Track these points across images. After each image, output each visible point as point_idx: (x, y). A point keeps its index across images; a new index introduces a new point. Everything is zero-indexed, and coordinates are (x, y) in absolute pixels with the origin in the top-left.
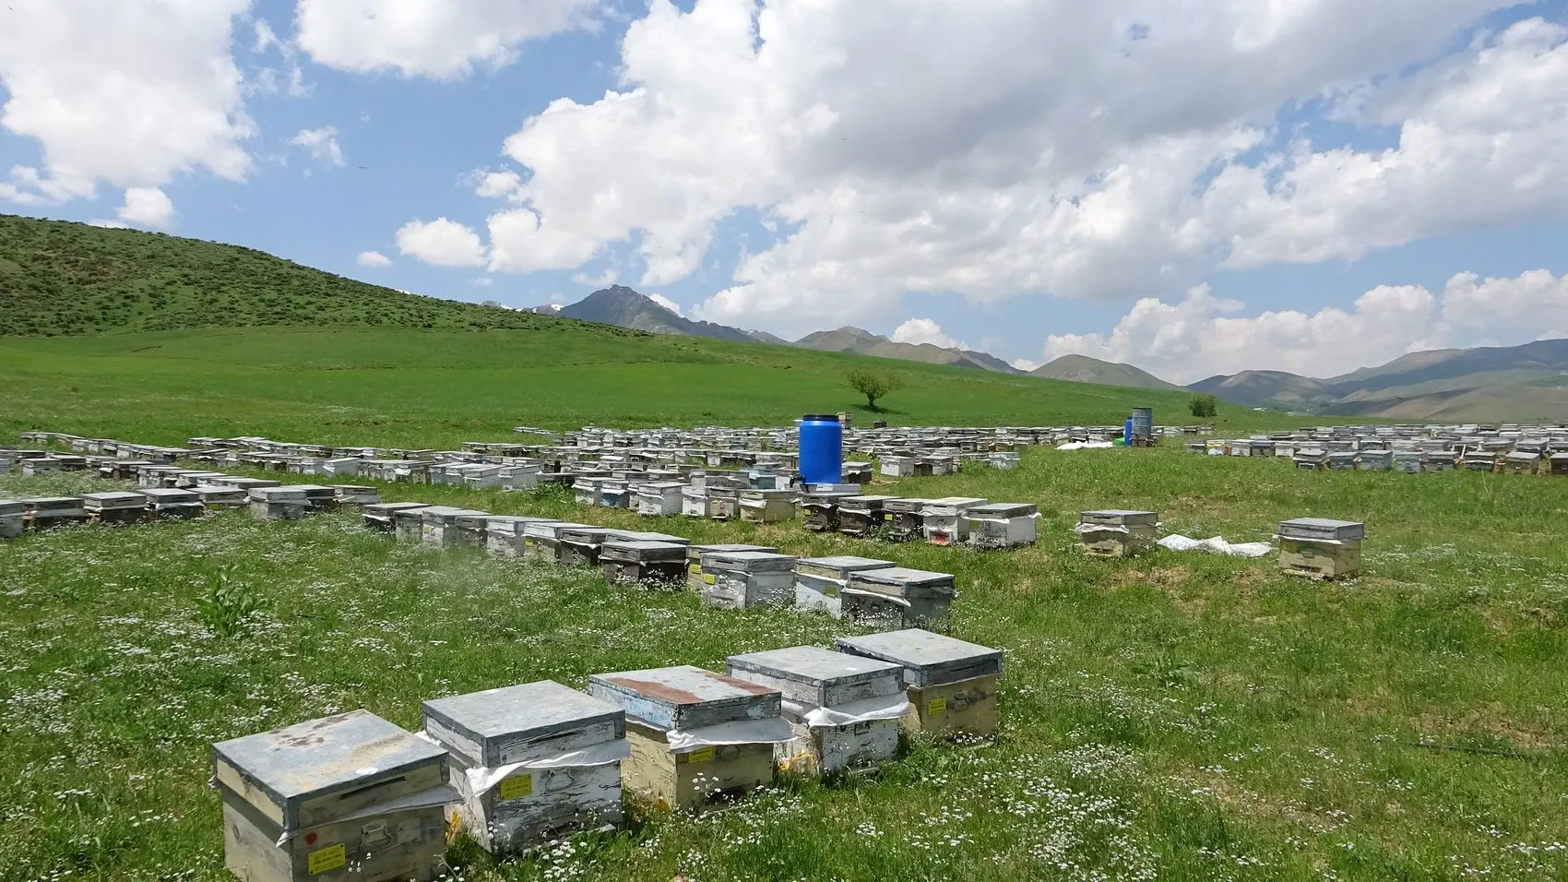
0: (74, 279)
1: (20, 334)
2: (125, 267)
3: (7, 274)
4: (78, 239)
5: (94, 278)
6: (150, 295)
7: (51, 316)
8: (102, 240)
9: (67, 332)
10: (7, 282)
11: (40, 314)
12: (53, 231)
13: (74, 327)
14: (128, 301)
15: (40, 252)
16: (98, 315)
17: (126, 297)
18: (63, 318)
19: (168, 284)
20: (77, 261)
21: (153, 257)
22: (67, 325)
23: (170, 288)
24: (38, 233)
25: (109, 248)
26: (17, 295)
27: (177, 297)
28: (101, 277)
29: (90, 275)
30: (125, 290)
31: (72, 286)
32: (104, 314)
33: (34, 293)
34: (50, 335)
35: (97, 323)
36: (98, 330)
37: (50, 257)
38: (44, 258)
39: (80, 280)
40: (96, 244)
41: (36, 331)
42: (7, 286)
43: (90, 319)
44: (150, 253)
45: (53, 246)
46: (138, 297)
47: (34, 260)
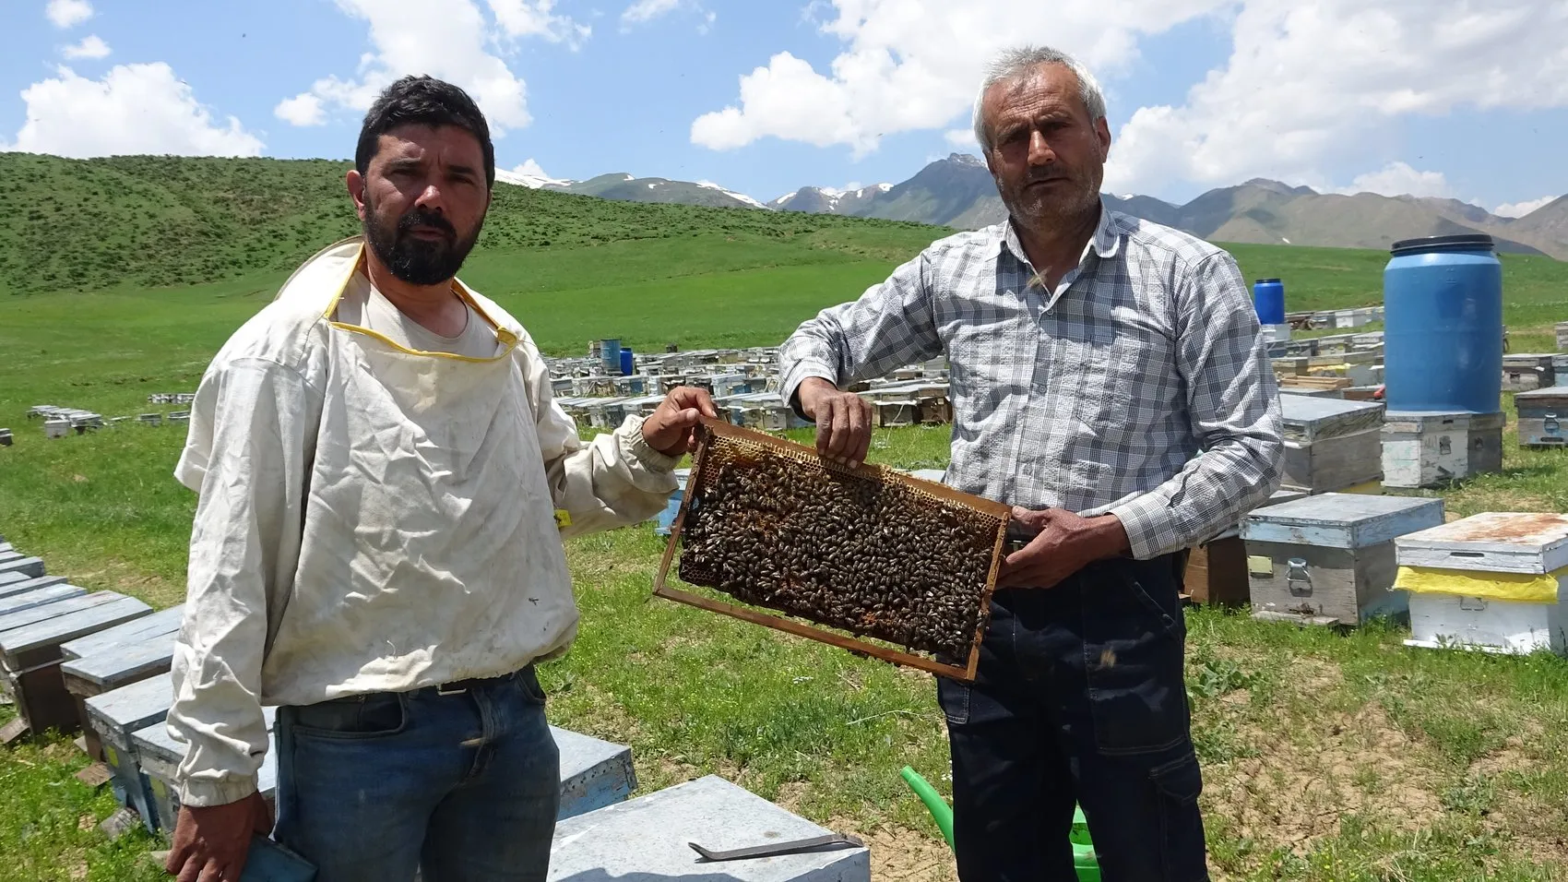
0: (247, 219)
1: (167, 284)
2: (294, 202)
3: (179, 222)
4: (259, 176)
5: (264, 217)
6: (299, 232)
7: (198, 263)
8: (282, 175)
9: (208, 279)
10: (178, 230)
11: (189, 262)
12: (238, 170)
13: (217, 272)
14: (275, 241)
15: (221, 194)
16: (242, 257)
17: (275, 237)
18: (209, 264)
19: (320, 218)
20: (252, 200)
21: (325, 188)
22: (210, 272)
23: (320, 223)
24: (225, 173)
25: (287, 183)
26: (186, 242)
27: (323, 231)
28: (272, 216)
29: (262, 214)
30: (275, 229)
31: (244, 227)
32: (249, 256)
33: (203, 238)
34: (193, 283)
35: (240, 267)
36: (238, 274)
37: (229, 199)
38: (224, 200)
39: (253, 221)
40: (276, 180)
41: (181, 280)
42: (176, 234)
43: (234, 263)
44: (323, 184)
45: (234, 186)
46: (286, 235)
47: (215, 202)
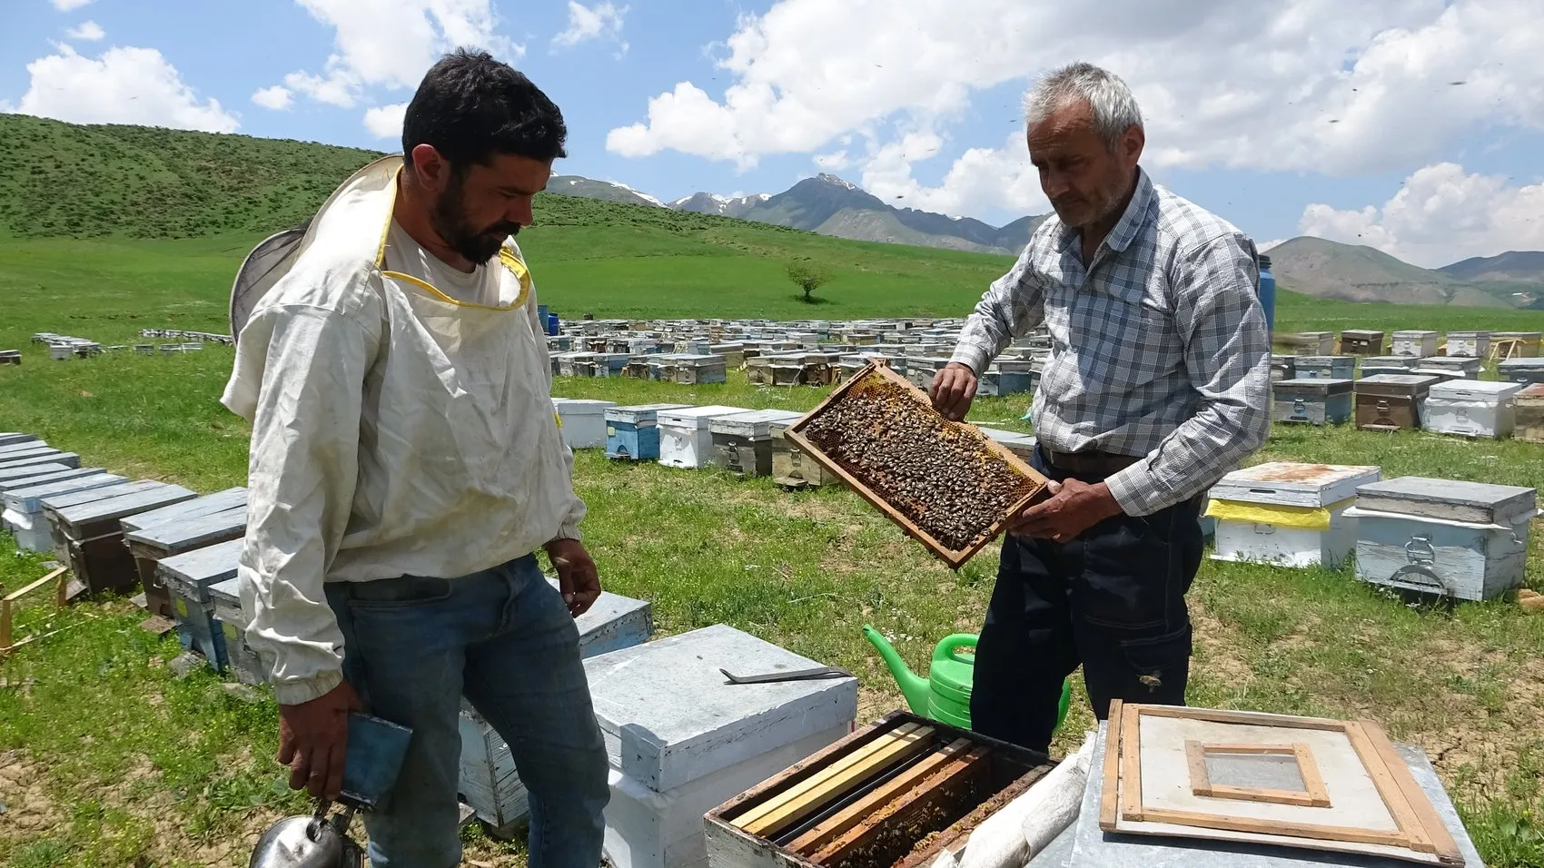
0: (226, 186)
1: (154, 237)
2: (267, 174)
3: (165, 185)
4: (238, 151)
5: (241, 185)
6: (271, 200)
7: (182, 221)
8: (258, 151)
9: (190, 235)
10: (164, 192)
11: (173, 219)
12: (220, 144)
13: (198, 230)
14: (251, 207)
15: (204, 163)
16: (221, 219)
17: (250, 203)
18: (191, 222)
19: (291, 189)
20: (231, 171)
21: (295, 164)
22: (192, 229)
23: (290, 194)
24: (207, 146)
25: (262, 158)
26: (171, 202)
27: (293, 201)
28: (246, 185)
29: (239, 183)
30: (251, 196)
31: (223, 193)
32: (227, 218)
33: (186, 200)
34: (176, 238)
35: (218, 227)
36: (216, 233)
37: (210, 168)
38: (207, 169)
39: (231, 188)
40: (253, 154)
41: (166, 234)
42: (163, 195)
43: (213, 223)
44: (294, 161)
45: (215, 158)
46: (260, 202)
47: (198, 171)
